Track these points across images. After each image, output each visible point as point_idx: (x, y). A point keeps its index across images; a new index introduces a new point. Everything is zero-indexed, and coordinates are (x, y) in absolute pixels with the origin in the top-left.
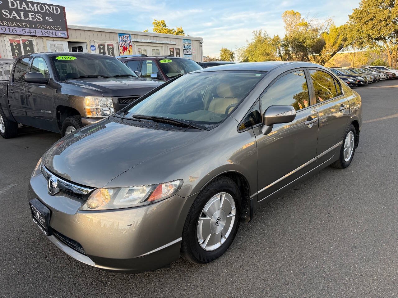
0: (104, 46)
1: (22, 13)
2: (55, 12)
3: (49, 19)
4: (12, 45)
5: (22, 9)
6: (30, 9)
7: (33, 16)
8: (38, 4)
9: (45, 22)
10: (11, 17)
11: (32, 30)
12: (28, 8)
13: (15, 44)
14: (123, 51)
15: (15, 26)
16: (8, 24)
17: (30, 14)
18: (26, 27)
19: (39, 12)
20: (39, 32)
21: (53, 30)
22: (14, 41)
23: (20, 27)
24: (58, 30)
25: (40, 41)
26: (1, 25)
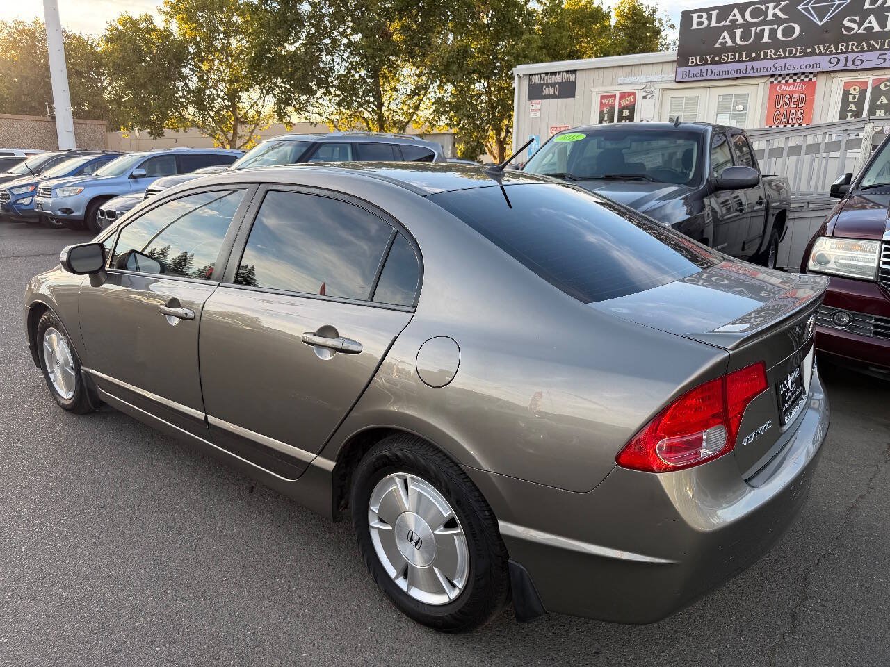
4: (846, 93)
10: (861, 31)
13: (855, 91)
15: (863, 51)
16: (847, 47)
22: (852, 84)
23: (875, 49)
26: (831, 53)
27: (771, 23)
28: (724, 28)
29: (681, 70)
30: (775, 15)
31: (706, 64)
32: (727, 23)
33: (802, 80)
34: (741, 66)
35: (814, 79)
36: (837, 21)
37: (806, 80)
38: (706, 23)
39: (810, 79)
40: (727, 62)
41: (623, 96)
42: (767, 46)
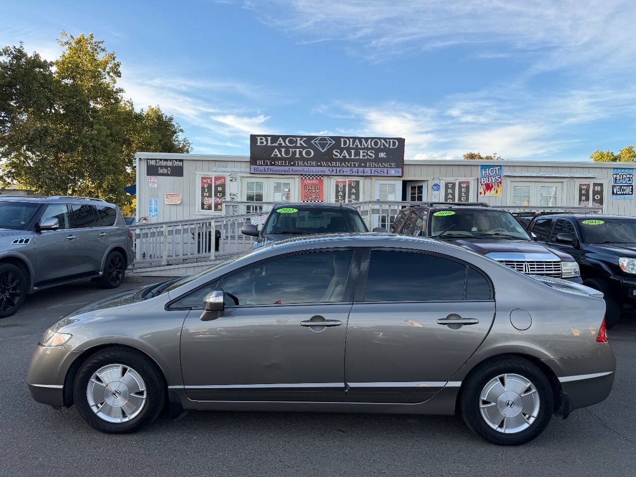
0: (454, 184)
1: (353, 151)
2: (391, 147)
3: (382, 155)
4: (337, 186)
5: (354, 146)
6: (363, 146)
7: (365, 154)
8: (372, 139)
9: (377, 160)
10: (341, 157)
11: (361, 169)
12: (361, 145)
13: (341, 185)
14: (485, 191)
15: (343, 166)
16: (336, 164)
17: (361, 151)
18: (355, 166)
19: (372, 148)
20: (368, 171)
21: (385, 167)
22: (339, 182)
23: (348, 166)
24: (392, 168)
25: (368, 181)
26: (329, 166)
27: (298, 148)
28: (275, 147)
29: (252, 167)
30: (301, 144)
31: (267, 165)
32: (277, 145)
33: (317, 178)
34: (287, 168)
35: (322, 178)
36: (330, 151)
37: (318, 178)
38: (265, 143)
39: (320, 178)
40: (278, 165)
41: (217, 179)
42: (298, 159)
